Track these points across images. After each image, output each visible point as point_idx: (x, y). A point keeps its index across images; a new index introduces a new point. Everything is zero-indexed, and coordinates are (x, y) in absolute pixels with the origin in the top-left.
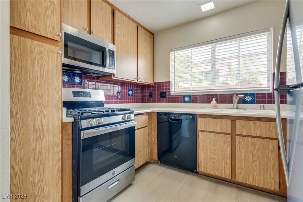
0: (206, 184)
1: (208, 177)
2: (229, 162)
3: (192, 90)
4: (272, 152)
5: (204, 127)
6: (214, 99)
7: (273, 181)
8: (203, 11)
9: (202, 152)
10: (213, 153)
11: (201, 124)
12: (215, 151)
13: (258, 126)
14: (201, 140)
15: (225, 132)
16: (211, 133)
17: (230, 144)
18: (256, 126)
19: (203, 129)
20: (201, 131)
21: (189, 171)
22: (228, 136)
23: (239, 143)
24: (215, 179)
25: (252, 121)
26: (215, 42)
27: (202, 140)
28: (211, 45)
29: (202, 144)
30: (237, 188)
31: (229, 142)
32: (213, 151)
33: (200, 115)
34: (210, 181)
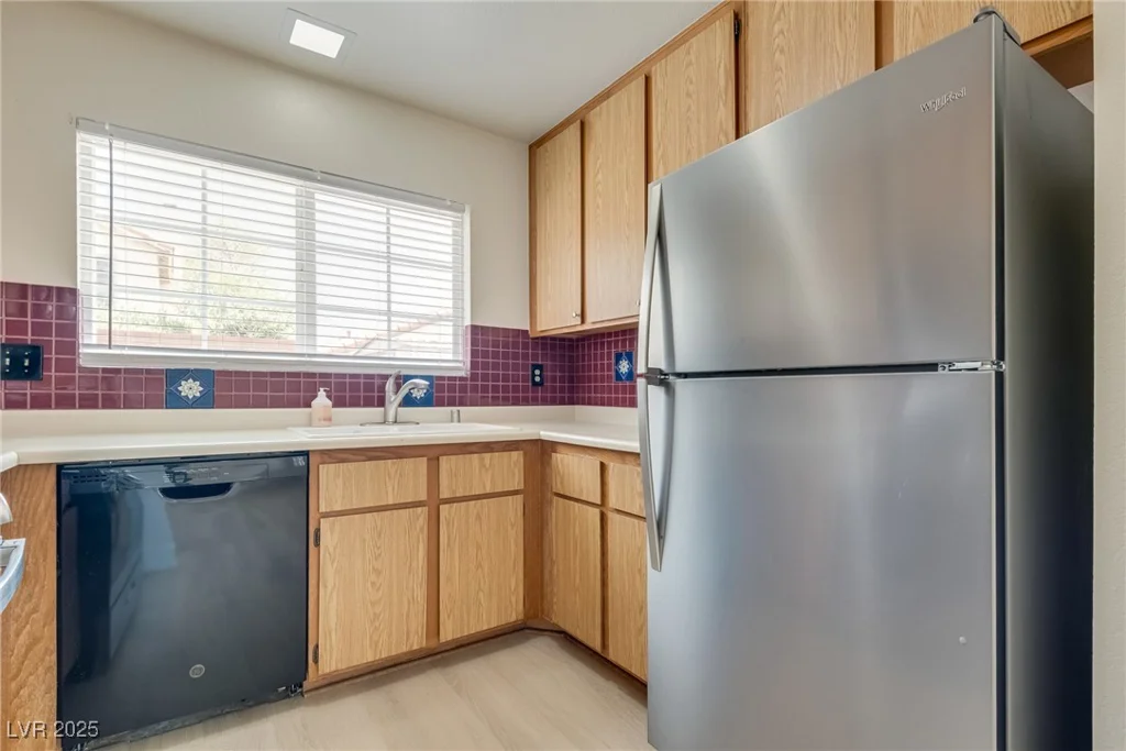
0: (352, 710)
1: (339, 686)
2: (420, 594)
3: (205, 346)
4: (512, 526)
5: (343, 498)
6: (322, 389)
7: (513, 599)
8: (292, 41)
9: (335, 594)
10: (373, 584)
11: (331, 487)
12: (378, 572)
13: (488, 466)
14: (331, 550)
15: (410, 500)
16: (368, 515)
17: (423, 537)
18: (485, 466)
19: (338, 507)
20: (326, 515)
21: (250, 707)
22: (419, 509)
23: (448, 524)
24: (367, 678)
25: (476, 455)
26: (319, 181)
27: (335, 549)
28: (301, 182)
29: (335, 565)
30: (434, 665)
31: (422, 529)
32: (373, 577)
33: (323, 452)
34: (357, 690)
